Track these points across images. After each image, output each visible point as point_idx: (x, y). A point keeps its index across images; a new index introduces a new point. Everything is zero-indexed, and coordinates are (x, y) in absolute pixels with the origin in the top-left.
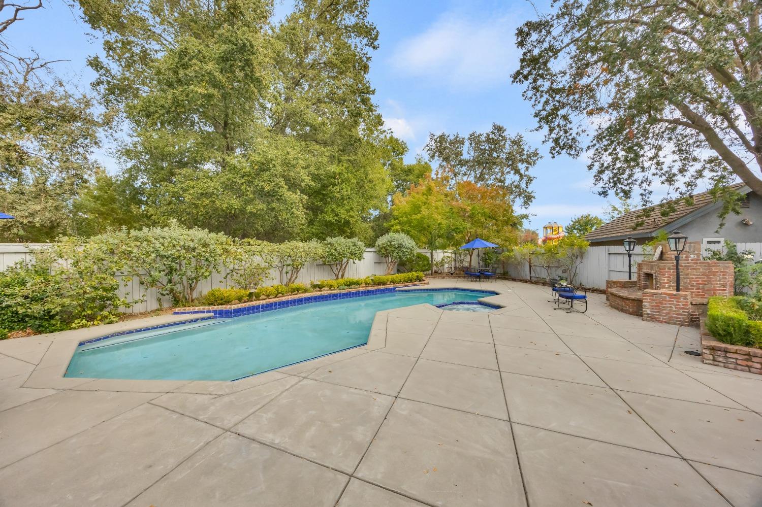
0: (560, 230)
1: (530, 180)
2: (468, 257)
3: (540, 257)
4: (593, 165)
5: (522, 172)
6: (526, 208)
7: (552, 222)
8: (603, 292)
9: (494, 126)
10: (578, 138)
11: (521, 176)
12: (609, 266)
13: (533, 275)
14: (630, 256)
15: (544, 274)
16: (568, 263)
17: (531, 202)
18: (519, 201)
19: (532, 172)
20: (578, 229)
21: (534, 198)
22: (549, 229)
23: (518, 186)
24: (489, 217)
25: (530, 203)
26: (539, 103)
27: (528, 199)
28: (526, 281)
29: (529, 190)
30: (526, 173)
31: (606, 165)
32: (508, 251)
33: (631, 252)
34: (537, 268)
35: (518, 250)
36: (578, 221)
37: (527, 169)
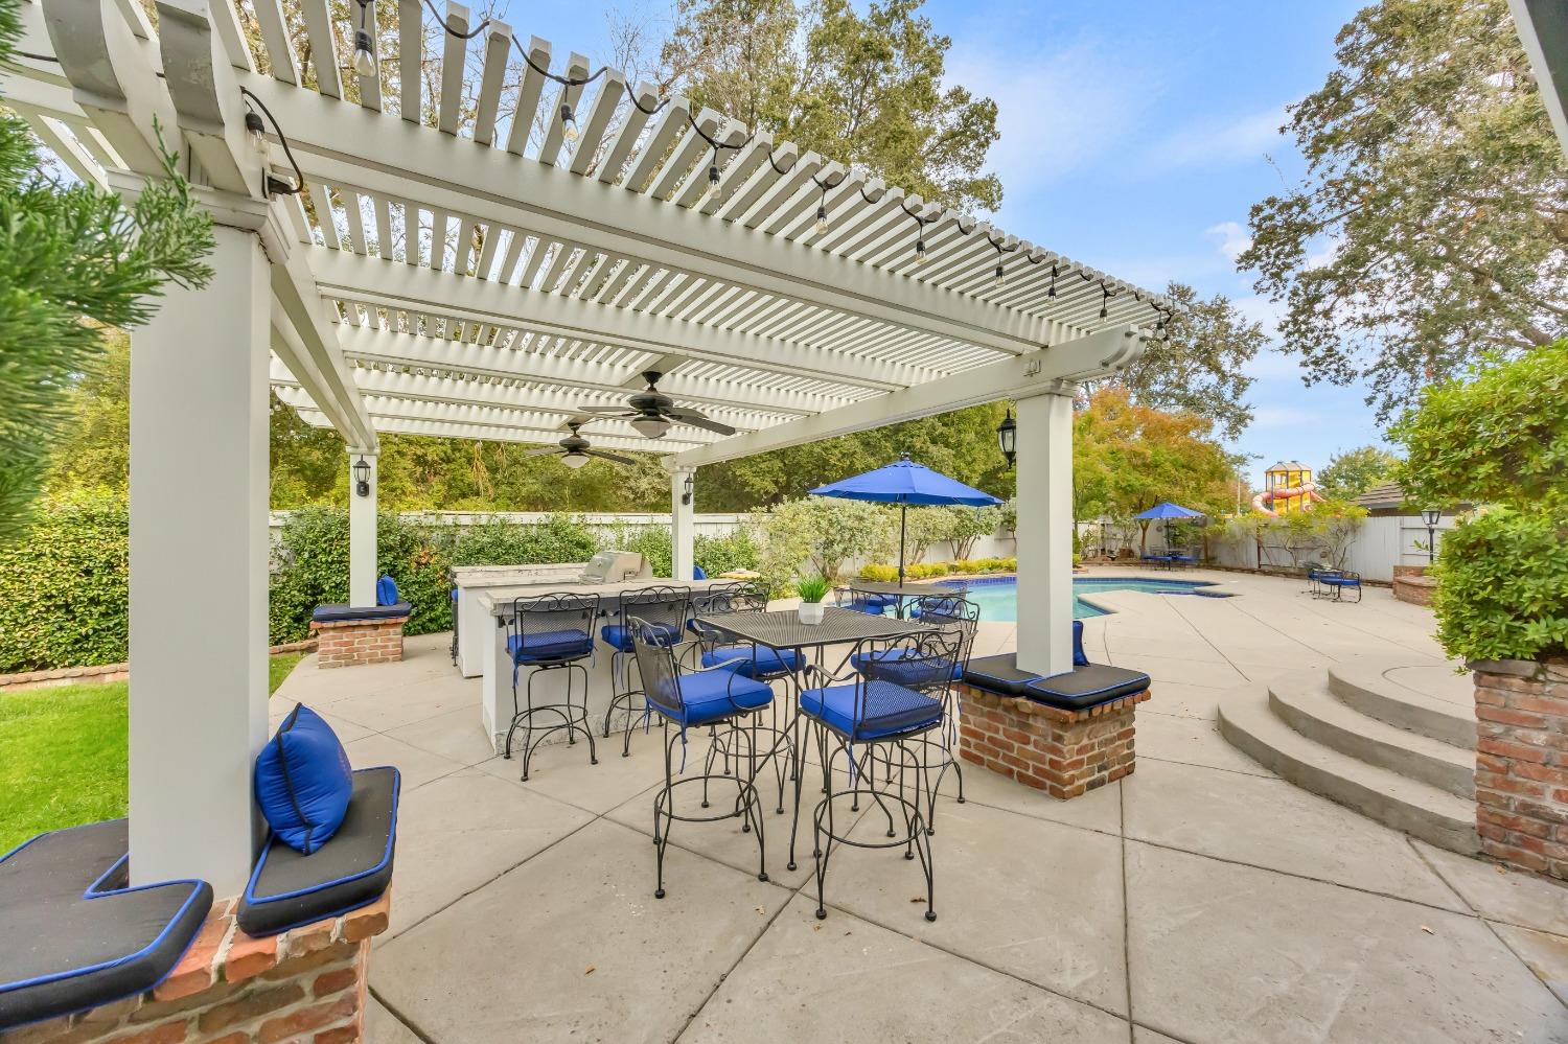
0: (1305, 476)
1: (1241, 385)
2: (1141, 531)
3: (1280, 533)
4: (1374, 398)
5: (1226, 367)
6: (1233, 438)
7: (1287, 461)
8: (1389, 585)
9: (1172, 288)
10: (1349, 357)
11: (1224, 377)
12: (1402, 548)
13: (1264, 560)
14: (1432, 531)
15: (1286, 560)
16: (1331, 541)
17: (1246, 426)
18: (1220, 426)
19: (1247, 369)
20: (1347, 477)
21: (1252, 419)
22: (1277, 477)
23: (1218, 397)
24: (1183, 467)
25: (1242, 429)
26: (1281, 297)
27: (1239, 420)
28: (1253, 572)
29: (1242, 402)
30: (1235, 371)
31: (1395, 398)
32: (1217, 521)
33: (1434, 526)
34: (1275, 550)
35: (1233, 521)
36: (1348, 460)
37: (1237, 363)
